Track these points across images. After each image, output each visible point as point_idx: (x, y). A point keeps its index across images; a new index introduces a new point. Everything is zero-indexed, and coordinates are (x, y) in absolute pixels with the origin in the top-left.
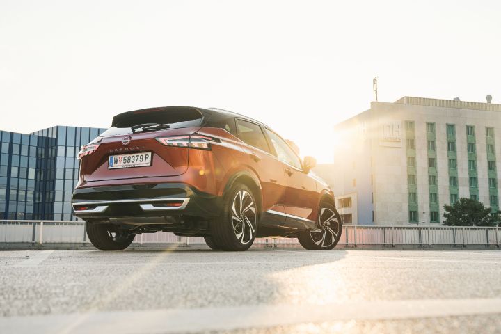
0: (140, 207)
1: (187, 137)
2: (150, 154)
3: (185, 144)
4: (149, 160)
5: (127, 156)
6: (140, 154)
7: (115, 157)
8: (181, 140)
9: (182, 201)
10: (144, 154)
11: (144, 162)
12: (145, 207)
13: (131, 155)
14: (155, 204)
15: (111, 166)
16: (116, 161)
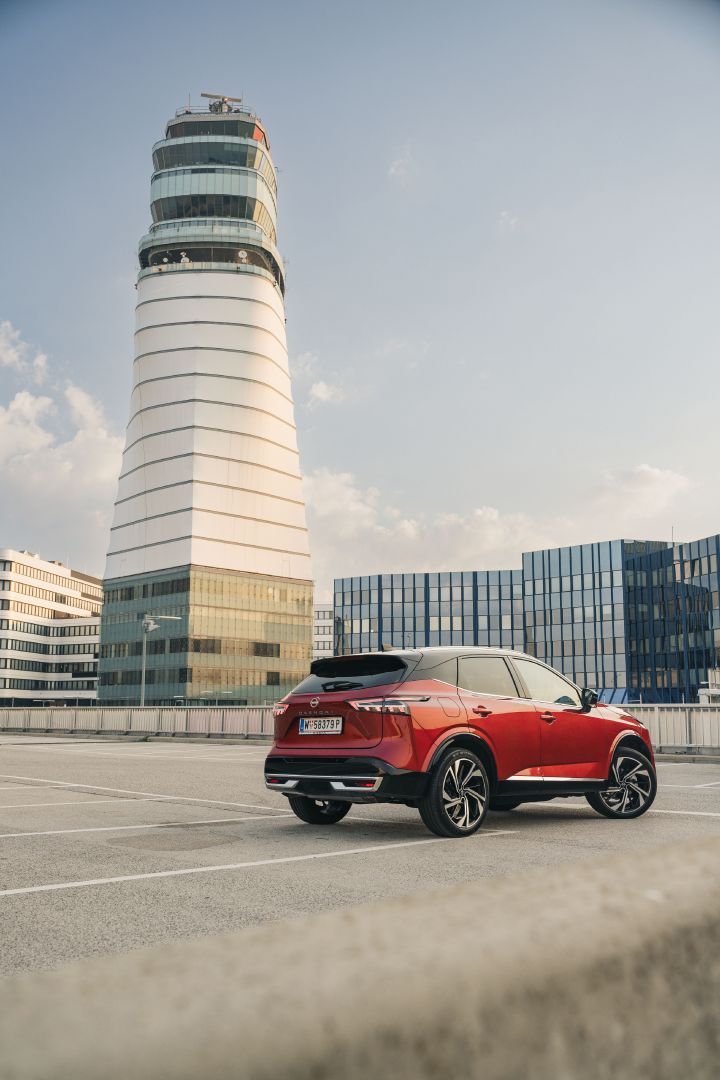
0: (331, 786)
1: (380, 700)
2: (340, 719)
3: (378, 708)
4: (340, 727)
5: (318, 719)
6: (330, 719)
7: (306, 720)
8: (375, 703)
9: (373, 782)
10: (335, 719)
11: (334, 729)
12: (338, 786)
13: (322, 720)
14: (347, 783)
15: (302, 730)
16: (307, 726)
